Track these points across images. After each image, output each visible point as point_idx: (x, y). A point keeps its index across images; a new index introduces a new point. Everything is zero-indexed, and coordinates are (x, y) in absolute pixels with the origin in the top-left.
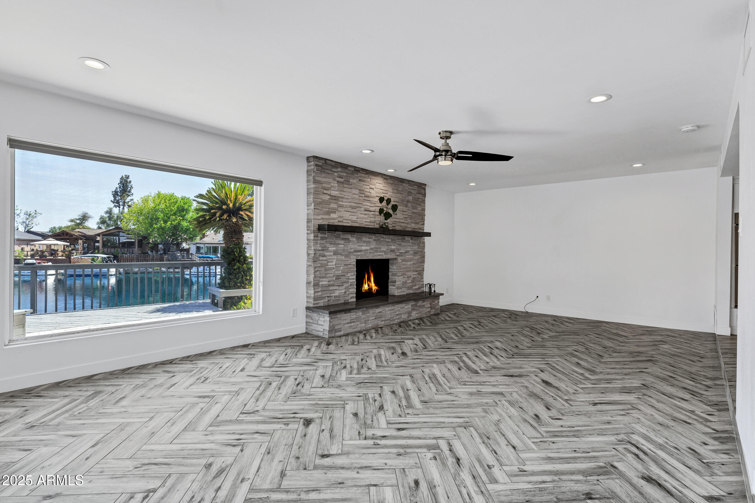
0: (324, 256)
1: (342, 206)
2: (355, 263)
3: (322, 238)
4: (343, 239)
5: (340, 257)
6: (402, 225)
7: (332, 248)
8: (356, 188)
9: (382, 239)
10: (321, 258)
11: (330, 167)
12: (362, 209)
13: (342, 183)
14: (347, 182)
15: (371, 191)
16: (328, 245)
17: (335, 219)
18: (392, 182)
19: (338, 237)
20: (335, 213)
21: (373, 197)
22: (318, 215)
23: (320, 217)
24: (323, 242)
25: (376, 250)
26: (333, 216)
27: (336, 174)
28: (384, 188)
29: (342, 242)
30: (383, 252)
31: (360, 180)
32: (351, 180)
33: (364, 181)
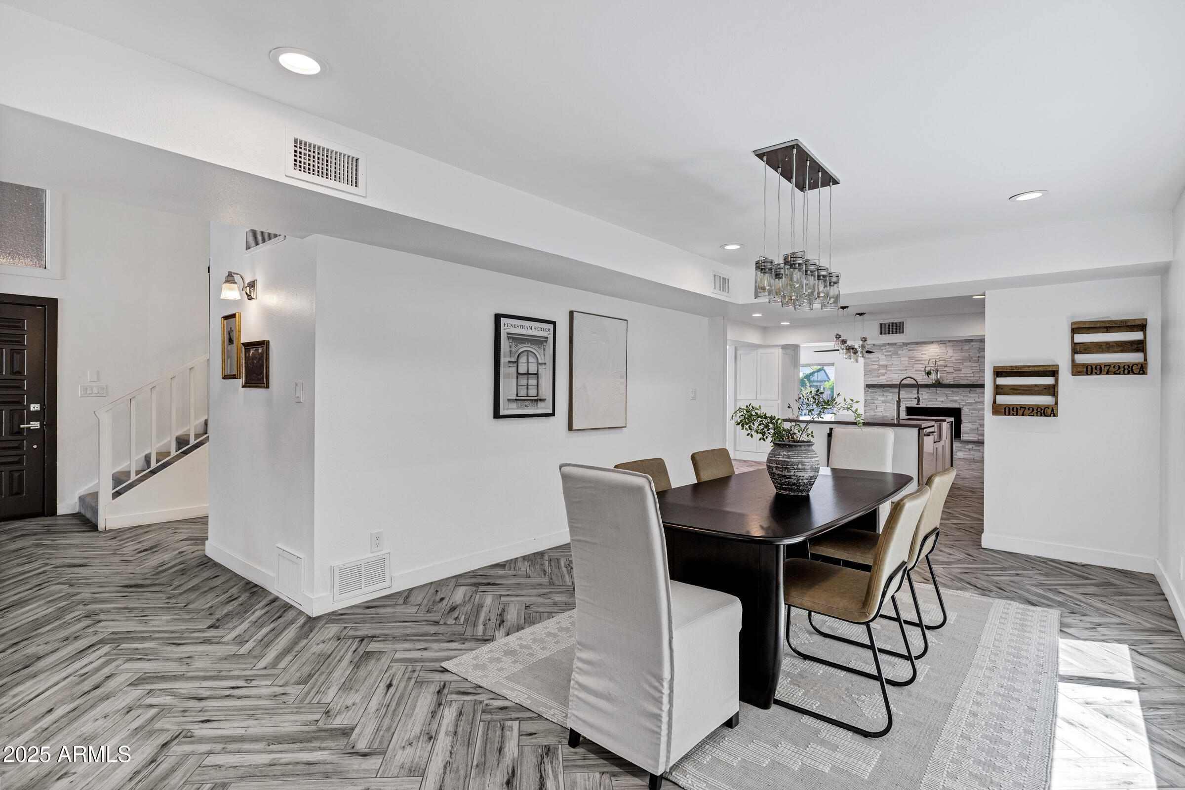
0: (874, 403)
1: (891, 371)
2: (905, 409)
3: (871, 392)
4: (890, 393)
5: (888, 404)
6: (972, 379)
7: (881, 398)
8: (905, 357)
9: (938, 392)
10: (871, 405)
11: (878, 347)
12: (914, 370)
13: (891, 355)
14: (896, 354)
15: (923, 356)
16: (877, 397)
17: (883, 380)
18: (952, 344)
19: (888, 391)
20: (884, 375)
21: (925, 360)
22: (869, 378)
23: (869, 380)
24: (872, 394)
25: (930, 400)
26: (881, 377)
27: (884, 350)
28: (942, 351)
29: (891, 394)
30: (940, 401)
31: (909, 350)
32: (899, 352)
33: (914, 350)
